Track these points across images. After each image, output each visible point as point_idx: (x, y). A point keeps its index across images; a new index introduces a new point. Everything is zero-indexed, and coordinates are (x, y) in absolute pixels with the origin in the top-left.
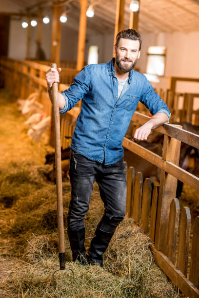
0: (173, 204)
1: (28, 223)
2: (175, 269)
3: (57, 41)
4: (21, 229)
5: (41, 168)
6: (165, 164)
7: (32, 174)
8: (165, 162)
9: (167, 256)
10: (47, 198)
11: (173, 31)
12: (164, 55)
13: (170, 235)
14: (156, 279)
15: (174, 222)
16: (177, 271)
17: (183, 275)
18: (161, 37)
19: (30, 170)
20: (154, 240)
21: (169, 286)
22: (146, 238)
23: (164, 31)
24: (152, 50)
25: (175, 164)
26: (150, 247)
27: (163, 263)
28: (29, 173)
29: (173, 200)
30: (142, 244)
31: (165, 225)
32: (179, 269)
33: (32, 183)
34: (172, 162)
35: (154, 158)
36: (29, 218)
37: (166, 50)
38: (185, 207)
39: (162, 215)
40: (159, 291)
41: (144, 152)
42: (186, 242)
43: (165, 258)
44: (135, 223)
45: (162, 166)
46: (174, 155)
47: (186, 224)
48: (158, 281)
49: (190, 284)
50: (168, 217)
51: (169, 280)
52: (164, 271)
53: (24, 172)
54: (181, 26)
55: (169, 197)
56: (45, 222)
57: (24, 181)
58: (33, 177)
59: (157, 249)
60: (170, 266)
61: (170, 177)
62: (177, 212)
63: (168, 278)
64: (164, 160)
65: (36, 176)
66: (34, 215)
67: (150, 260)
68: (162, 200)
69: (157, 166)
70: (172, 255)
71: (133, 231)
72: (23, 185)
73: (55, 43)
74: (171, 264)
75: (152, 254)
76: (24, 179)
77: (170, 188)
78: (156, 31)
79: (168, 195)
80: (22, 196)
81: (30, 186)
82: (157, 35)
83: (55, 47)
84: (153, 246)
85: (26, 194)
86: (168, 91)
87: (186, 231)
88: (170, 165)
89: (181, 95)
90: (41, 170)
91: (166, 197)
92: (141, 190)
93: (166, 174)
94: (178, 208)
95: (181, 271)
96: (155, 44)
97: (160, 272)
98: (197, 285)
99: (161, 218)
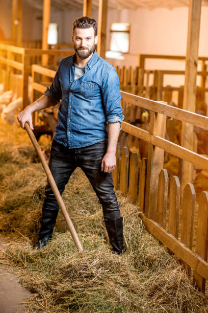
0: (161, 175)
1: (19, 199)
2: (167, 233)
3: (19, 19)
4: (13, 205)
5: (21, 148)
6: (153, 138)
7: (13, 154)
8: (152, 136)
9: (158, 223)
10: (33, 176)
11: (137, 7)
12: (128, 32)
13: (160, 204)
14: (148, 244)
15: (164, 191)
16: (168, 234)
17: (175, 238)
18: (125, 13)
19: (11, 150)
20: (144, 209)
21: (162, 249)
22: (136, 207)
23: (128, 8)
24: (115, 27)
25: (162, 137)
26: (140, 216)
27: (154, 228)
28: (11, 153)
29: (162, 170)
30: (133, 213)
31: (154, 195)
32: (170, 233)
33: (15, 162)
34: (159, 135)
35: (140, 133)
36: (20, 195)
37: (129, 27)
38: (175, 176)
39: (151, 185)
40: (153, 253)
41: (130, 128)
42: (177, 207)
43: (156, 224)
44: (123, 195)
45: (149, 140)
46: (160, 129)
47: (176, 192)
48: (150, 245)
49: (182, 245)
50: (156, 187)
51: (160, 243)
52: (156, 236)
53: (5, 152)
54: (145, 3)
55: (157, 169)
56: (38, 198)
57: (6, 161)
58: (15, 157)
59: (147, 216)
60: (161, 231)
61: (157, 149)
62: (166, 181)
63: (160, 242)
64: (151, 134)
65: (17, 155)
66: (25, 192)
67: (141, 227)
68: (150, 171)
69: (145, 140)
70: (162, 221)
71: (123, 202)
72: (7, 165)
73: (16, 22)
74: (162, 229)
75: (143, 222)
76: (6, 159)
77: (158, 160)
78: (119, 8)
79: (156, 167)
80: (7, 175)
81: (13, 166)
82: (120, 12)
83: (17, 26)
84: (143, 215)
85: (12, 173)
86: (138, 68)
87: (176, 198)
88: (158, 138)
89: (151, 72)
90: (21, 150)
91: (154, 168)
92: (128, 164)
93: (154, 147)
94: (167, 177)
95: (173, 234)
96: (119, 21)
97: (151, 237)
98: (188, 246)
99: (151, 188)
